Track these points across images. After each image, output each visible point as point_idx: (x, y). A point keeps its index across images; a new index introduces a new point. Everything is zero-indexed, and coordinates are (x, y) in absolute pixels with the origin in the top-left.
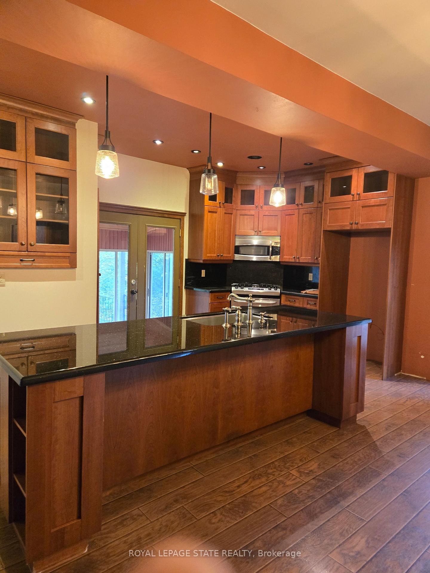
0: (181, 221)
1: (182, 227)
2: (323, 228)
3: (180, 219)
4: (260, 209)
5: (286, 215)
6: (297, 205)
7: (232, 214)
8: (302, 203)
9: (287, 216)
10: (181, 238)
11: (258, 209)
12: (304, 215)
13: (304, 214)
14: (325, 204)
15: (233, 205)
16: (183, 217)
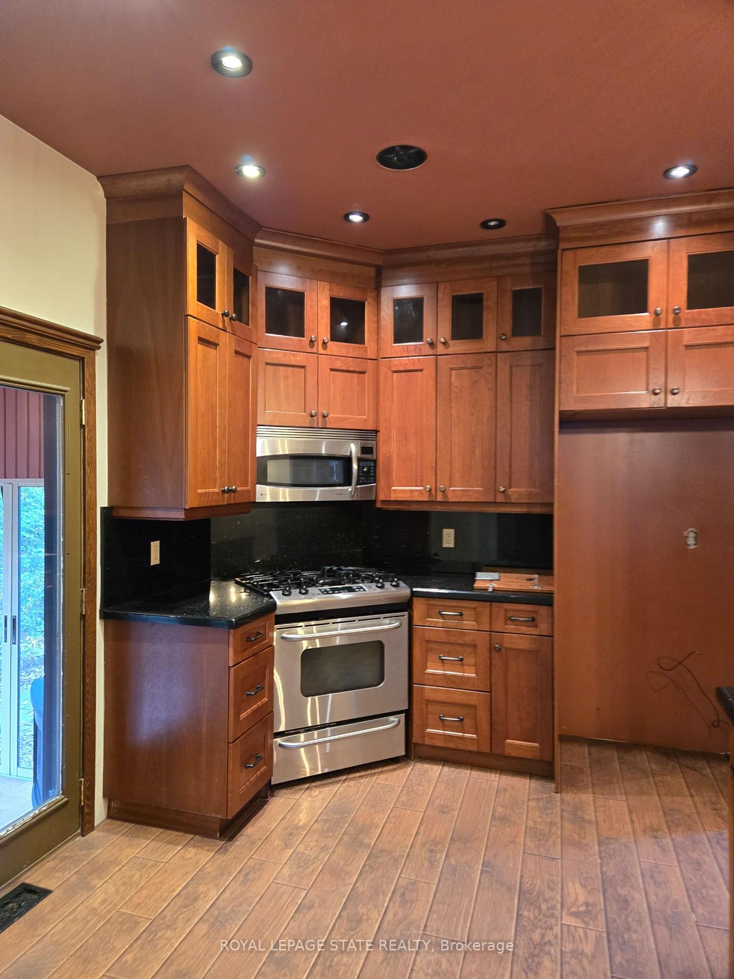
0: (85, 366)
1: (87, 391)
2: (560, 406)
3: (81, 360)
4: (321, 351)
5: (394, 372)
6: (432, 345)
7: (249, 357)
8: (448, 340)
9: (395, 374)
10: (87, 431)
11: (314, 350)
12: (453, 372)
13: (452, 369)
14: (561, 336)
15: (249, 329)
16: (92, 352)
